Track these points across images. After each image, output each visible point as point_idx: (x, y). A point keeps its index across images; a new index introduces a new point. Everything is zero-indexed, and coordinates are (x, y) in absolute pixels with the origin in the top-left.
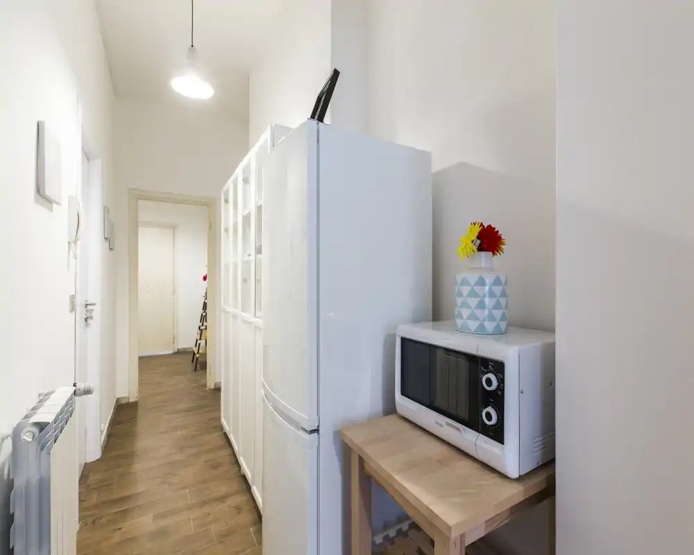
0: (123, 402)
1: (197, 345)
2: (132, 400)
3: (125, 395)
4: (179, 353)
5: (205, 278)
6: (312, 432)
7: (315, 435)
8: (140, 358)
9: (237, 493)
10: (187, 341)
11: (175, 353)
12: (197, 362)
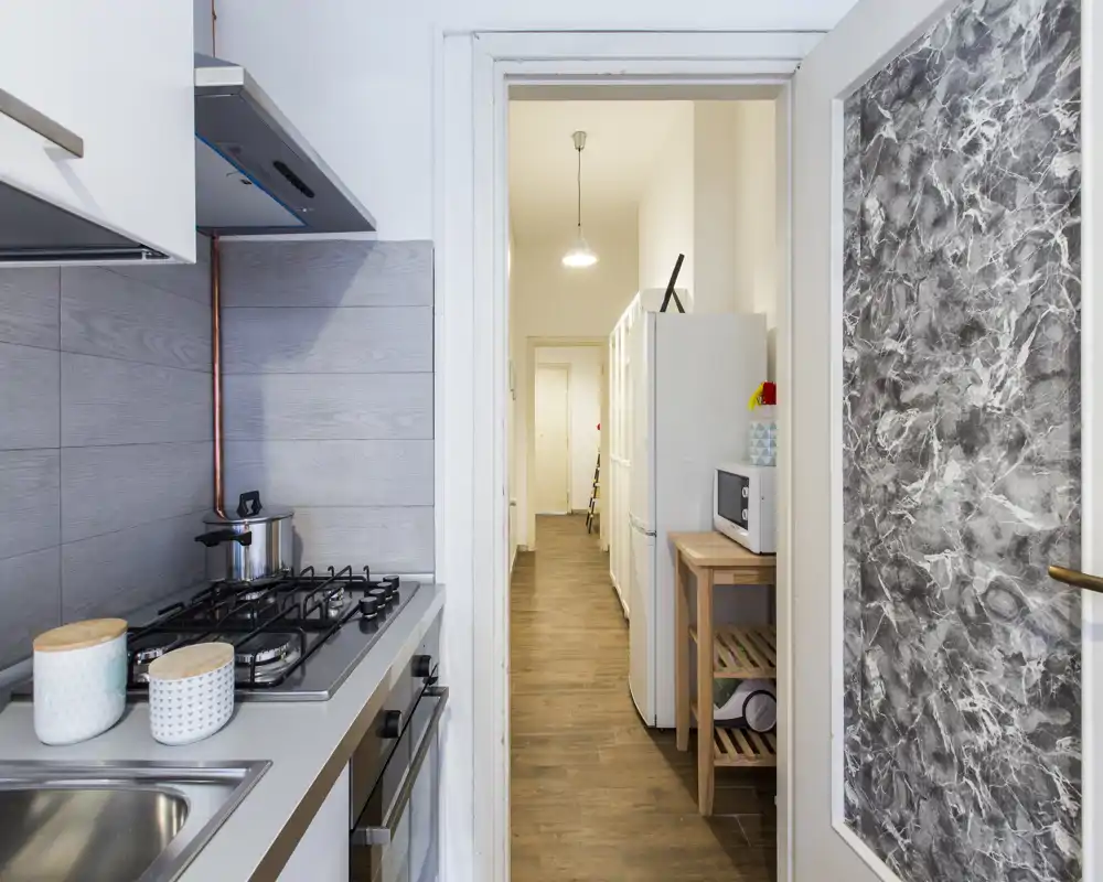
0: (524, 549)
1: (592, 505)
2: (530, 550)
3: (525, 544)
4: (572, 514)
5: (599, 427)
6: (652, 534)
7: (653, 537)
8: (537, 515)
9: (621, 628)
10: (580, 503)
11: (568, 514)
12: (590, 523)
